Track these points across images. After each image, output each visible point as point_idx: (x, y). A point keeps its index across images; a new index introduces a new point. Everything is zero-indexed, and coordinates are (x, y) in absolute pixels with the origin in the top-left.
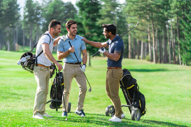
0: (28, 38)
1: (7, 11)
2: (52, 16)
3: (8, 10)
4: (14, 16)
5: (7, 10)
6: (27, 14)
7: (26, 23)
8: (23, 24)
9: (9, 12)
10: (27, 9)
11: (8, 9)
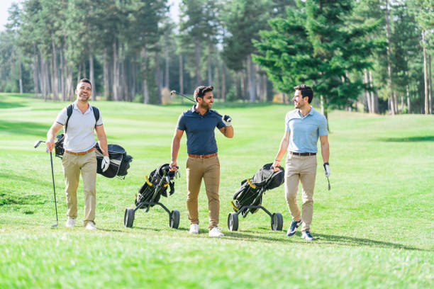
0: (192, 75)
1: (139, 13)
2: (242, 20)
3: (142, 12)
4: (157, 26)
5: (140, 10)
6: (186, 19)
7: (186, 41)
8: (178, 42)
9: (144, 16)
10: (186, 8)
11: (143, 8)
